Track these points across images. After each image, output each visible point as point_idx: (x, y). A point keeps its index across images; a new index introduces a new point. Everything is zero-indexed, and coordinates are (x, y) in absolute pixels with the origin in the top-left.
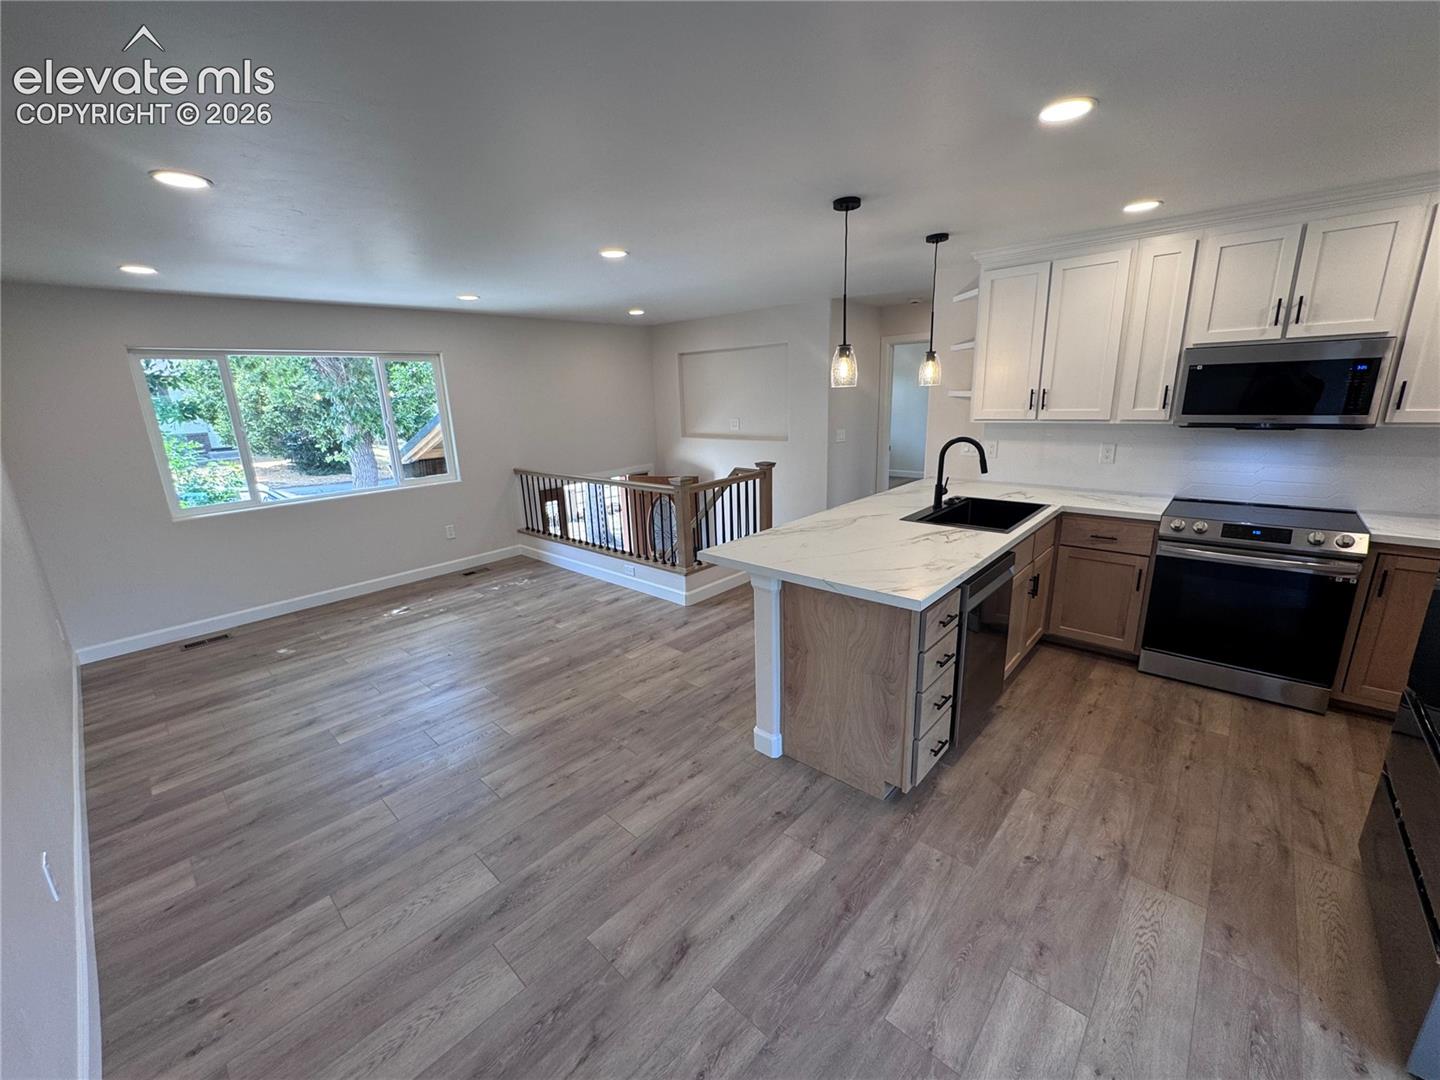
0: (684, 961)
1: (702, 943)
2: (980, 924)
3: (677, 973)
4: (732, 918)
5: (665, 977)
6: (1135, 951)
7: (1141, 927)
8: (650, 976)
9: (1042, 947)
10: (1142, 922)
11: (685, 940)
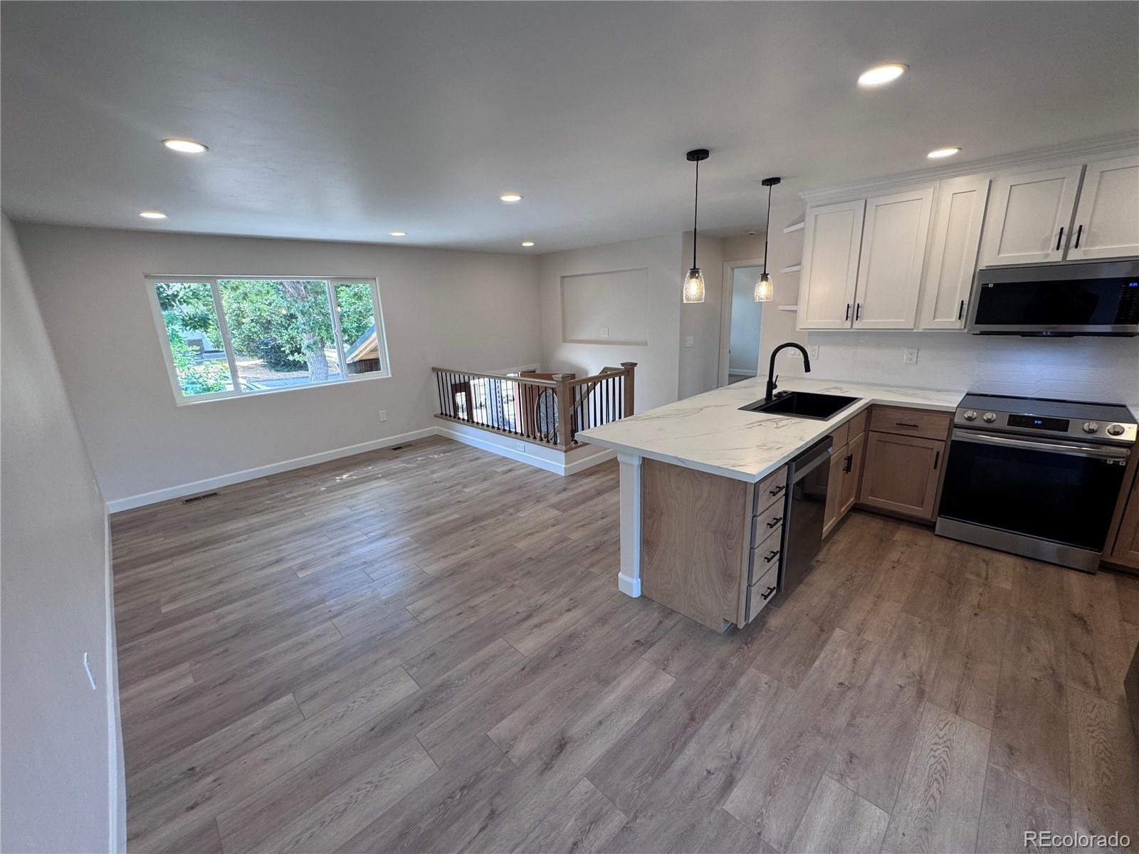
0: (562, 754)
1: (576, 742)
2: (801, 735)
3: (557, 764)
4: (600, 723)
5: (547, 767)
6: (930, 763)
7: (935, 744)
8: (536, 765)
9: (852, 756)
10: (936, 739)
11: (563, 739)
